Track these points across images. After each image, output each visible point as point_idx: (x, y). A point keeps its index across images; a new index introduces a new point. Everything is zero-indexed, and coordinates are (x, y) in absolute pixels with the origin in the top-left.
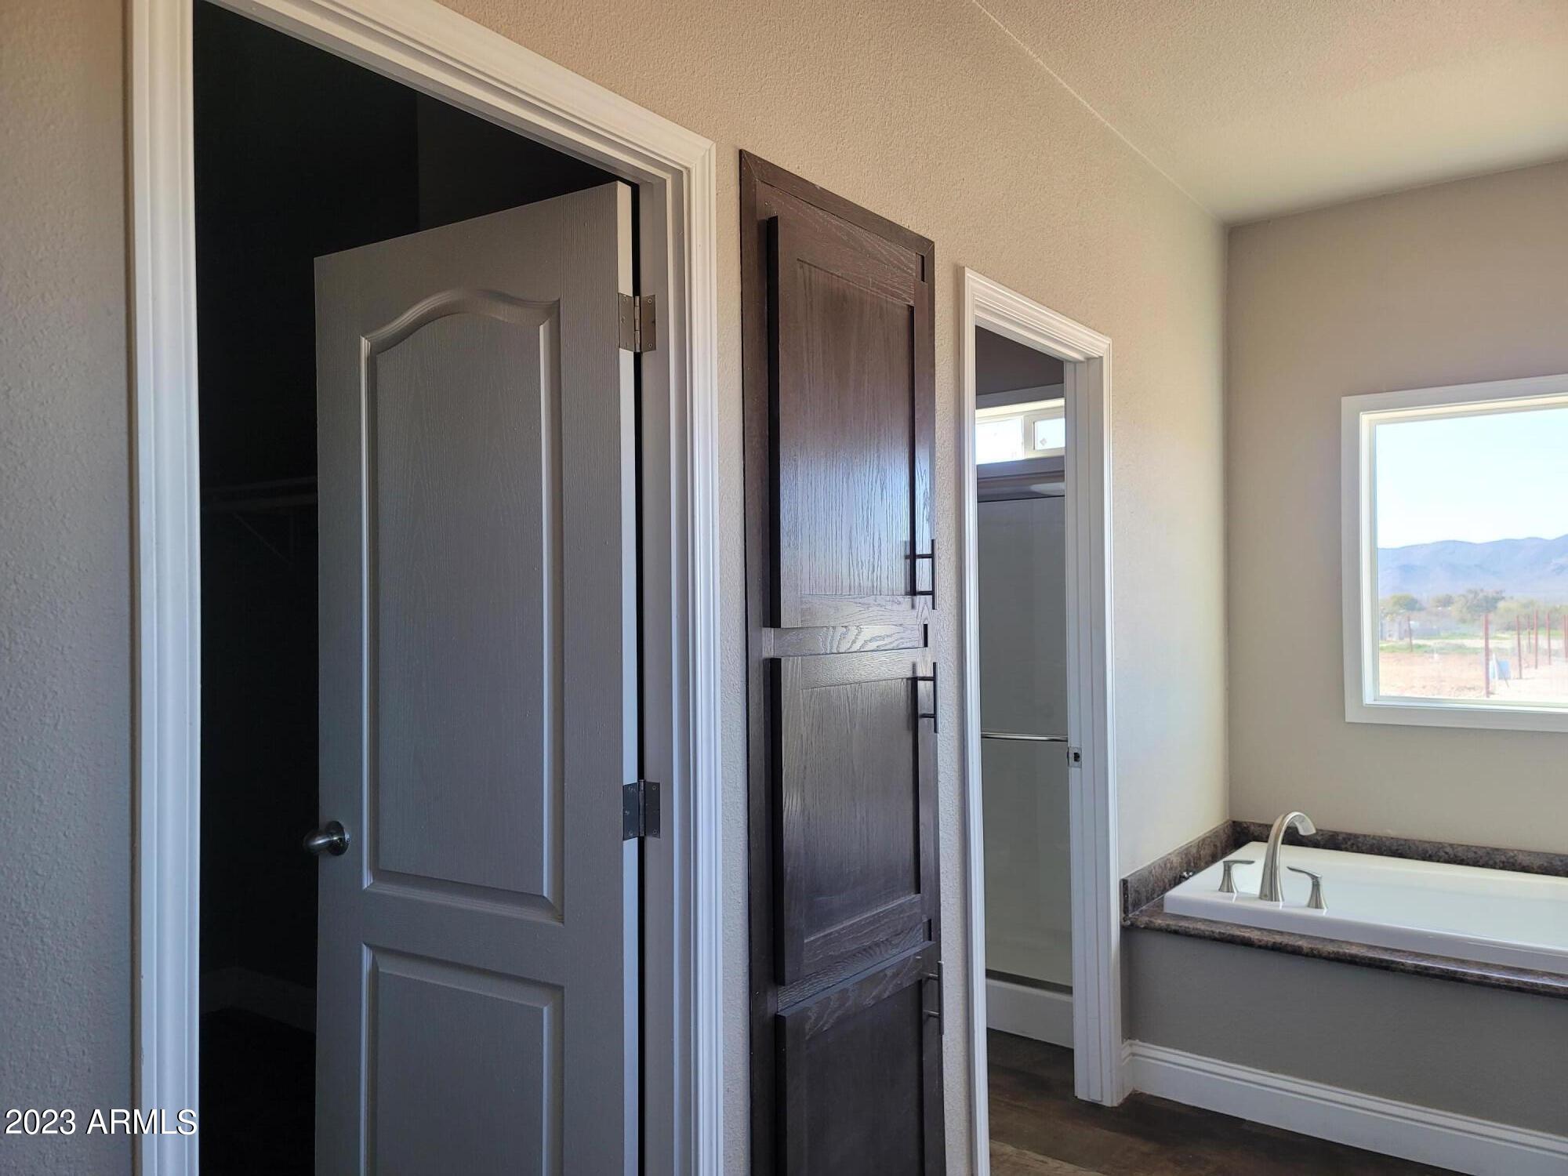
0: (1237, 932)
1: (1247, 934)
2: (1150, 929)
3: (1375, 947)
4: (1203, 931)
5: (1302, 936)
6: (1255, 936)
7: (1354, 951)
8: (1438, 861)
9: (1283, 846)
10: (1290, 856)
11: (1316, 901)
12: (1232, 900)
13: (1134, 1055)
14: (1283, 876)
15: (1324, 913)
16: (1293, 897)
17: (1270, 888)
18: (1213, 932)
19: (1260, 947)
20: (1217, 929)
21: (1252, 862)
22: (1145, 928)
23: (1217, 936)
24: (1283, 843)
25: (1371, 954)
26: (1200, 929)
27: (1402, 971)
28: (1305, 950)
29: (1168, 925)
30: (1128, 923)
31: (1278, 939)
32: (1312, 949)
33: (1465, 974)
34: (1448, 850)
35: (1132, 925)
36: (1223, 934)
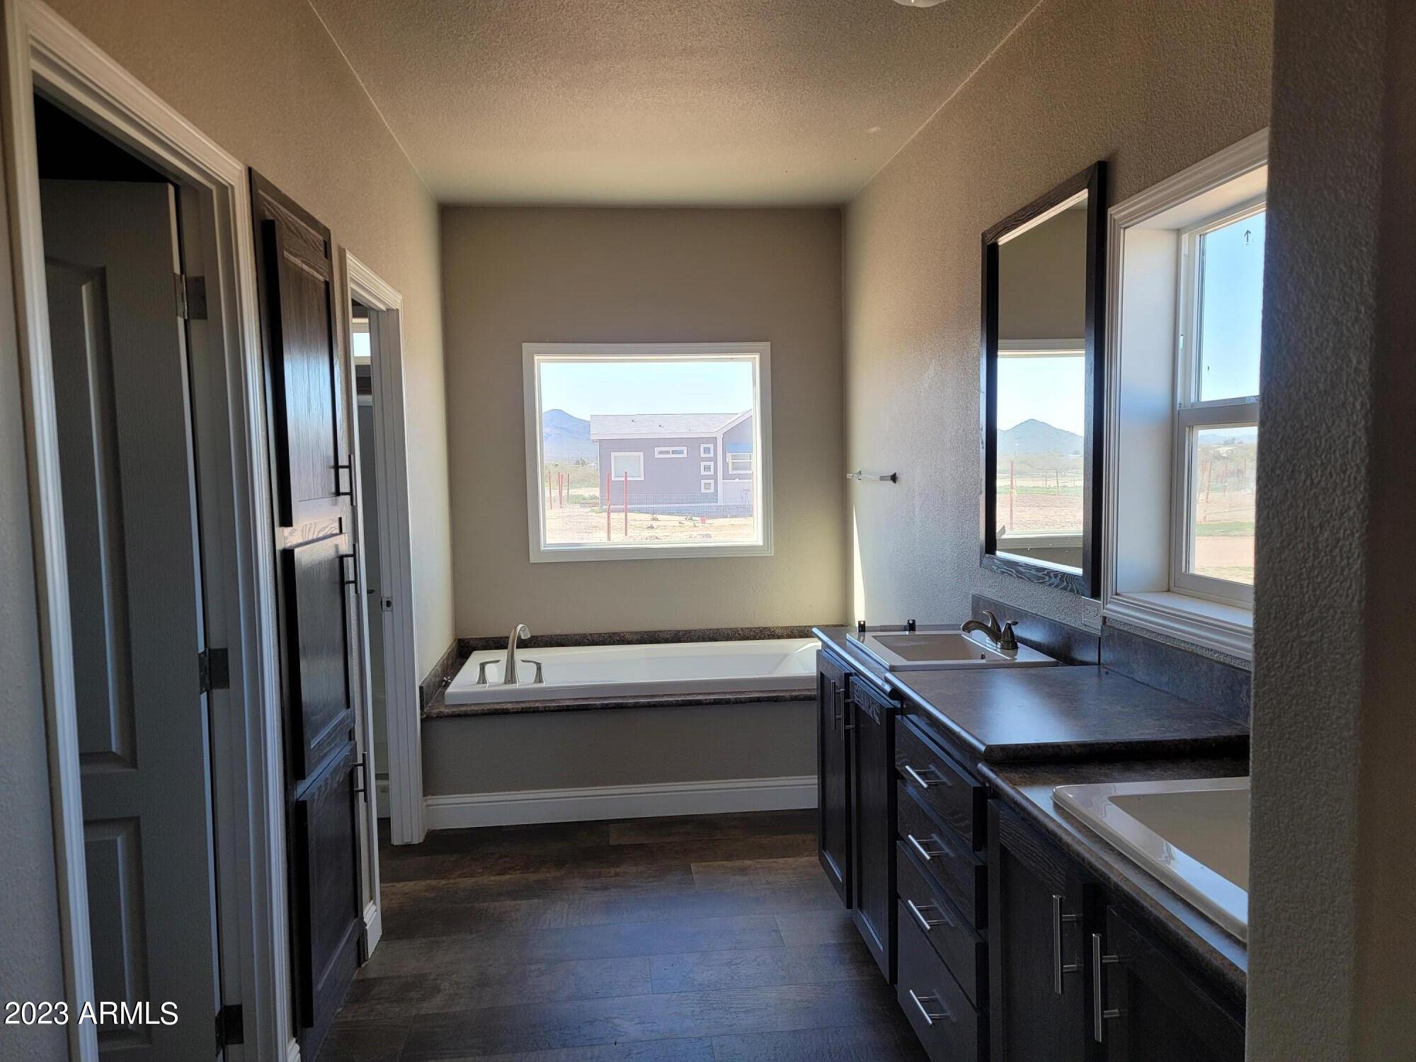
0: (498, 707)
1: (505, 706)
2: (441, 717)
3: (577, 699)
4: (477, 711)
5: (536, 701)
6: (509, 706)
7: (568, 703)
8: (584, 645)
9: (518, 650)
10: (521, 654)
11: (539, 678)
12: (486, 687)
13: (428, 806)
14: (519, 666)
15: (544, 685)
16: (525, 678)
17: (511, 676)
18: (483, 710)
19: (514, 713)
20: (486, 708)
21: (499, 661)
22: (438, 717)
23: (486, 712)
24: (518, 647)
25: (577, 703)
26: (474, 710)
27: (595, 709)
28: (541, 709)
29: (453, 712)
30: (425, 716)
31: (524, 705)
32: (545, 707)
33: (627, 703)
34: (589, 637)
35: (427, 717)
36: (490, 709)
